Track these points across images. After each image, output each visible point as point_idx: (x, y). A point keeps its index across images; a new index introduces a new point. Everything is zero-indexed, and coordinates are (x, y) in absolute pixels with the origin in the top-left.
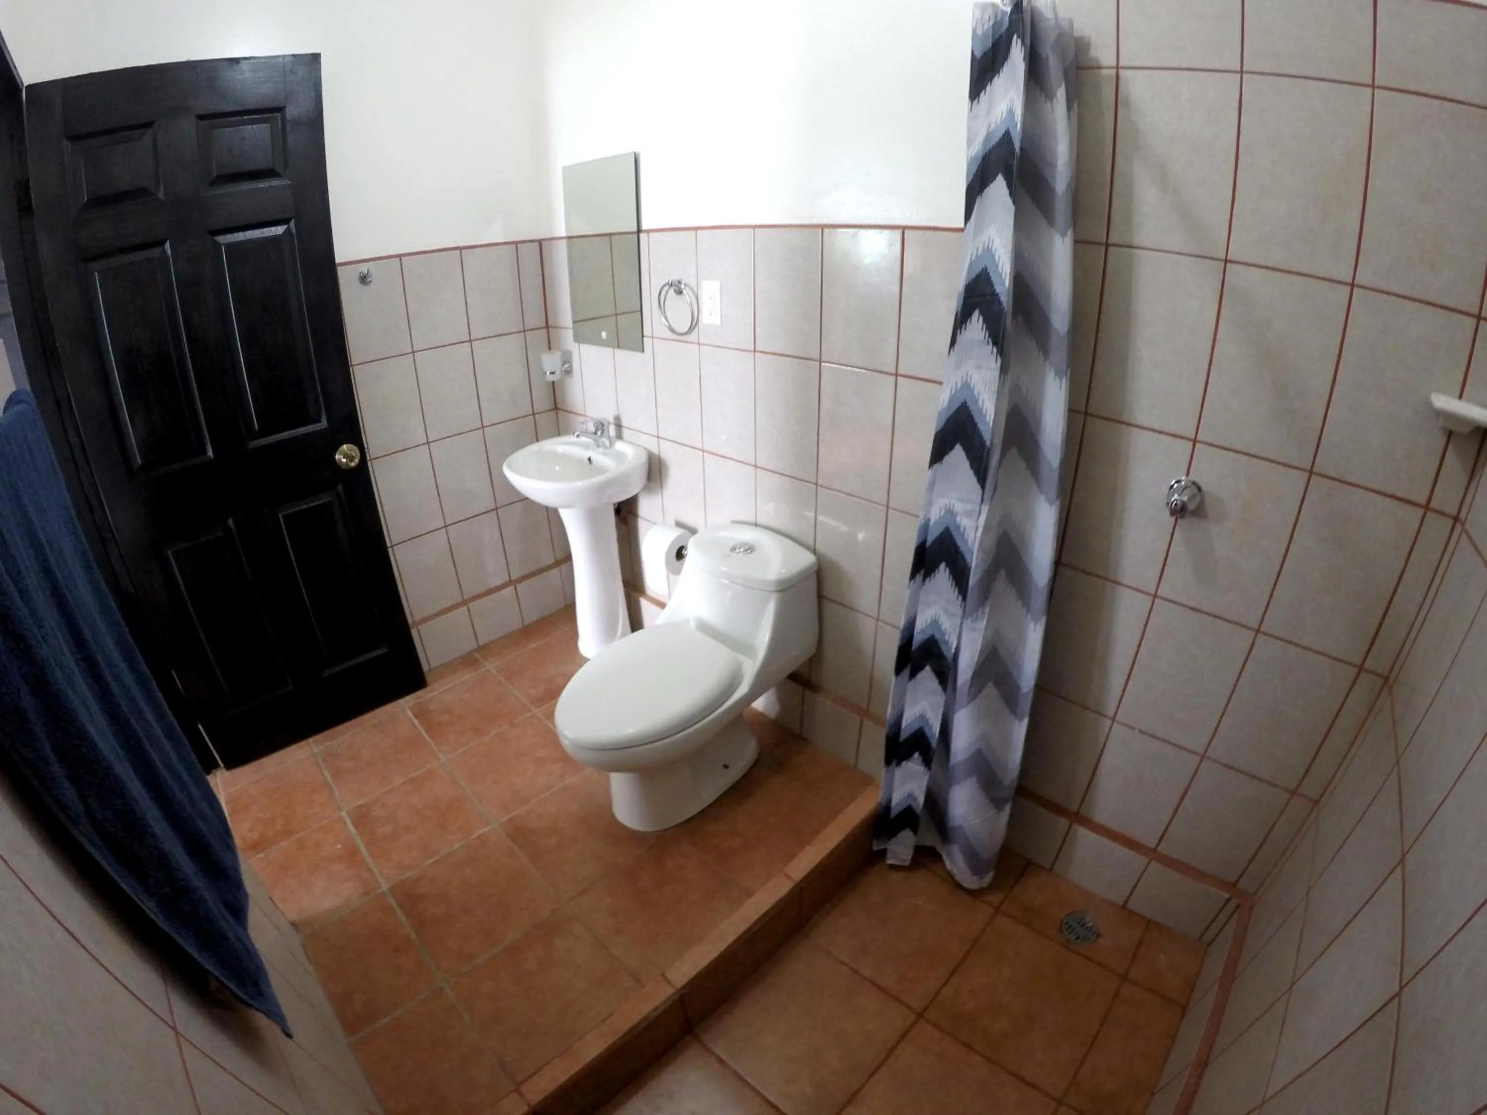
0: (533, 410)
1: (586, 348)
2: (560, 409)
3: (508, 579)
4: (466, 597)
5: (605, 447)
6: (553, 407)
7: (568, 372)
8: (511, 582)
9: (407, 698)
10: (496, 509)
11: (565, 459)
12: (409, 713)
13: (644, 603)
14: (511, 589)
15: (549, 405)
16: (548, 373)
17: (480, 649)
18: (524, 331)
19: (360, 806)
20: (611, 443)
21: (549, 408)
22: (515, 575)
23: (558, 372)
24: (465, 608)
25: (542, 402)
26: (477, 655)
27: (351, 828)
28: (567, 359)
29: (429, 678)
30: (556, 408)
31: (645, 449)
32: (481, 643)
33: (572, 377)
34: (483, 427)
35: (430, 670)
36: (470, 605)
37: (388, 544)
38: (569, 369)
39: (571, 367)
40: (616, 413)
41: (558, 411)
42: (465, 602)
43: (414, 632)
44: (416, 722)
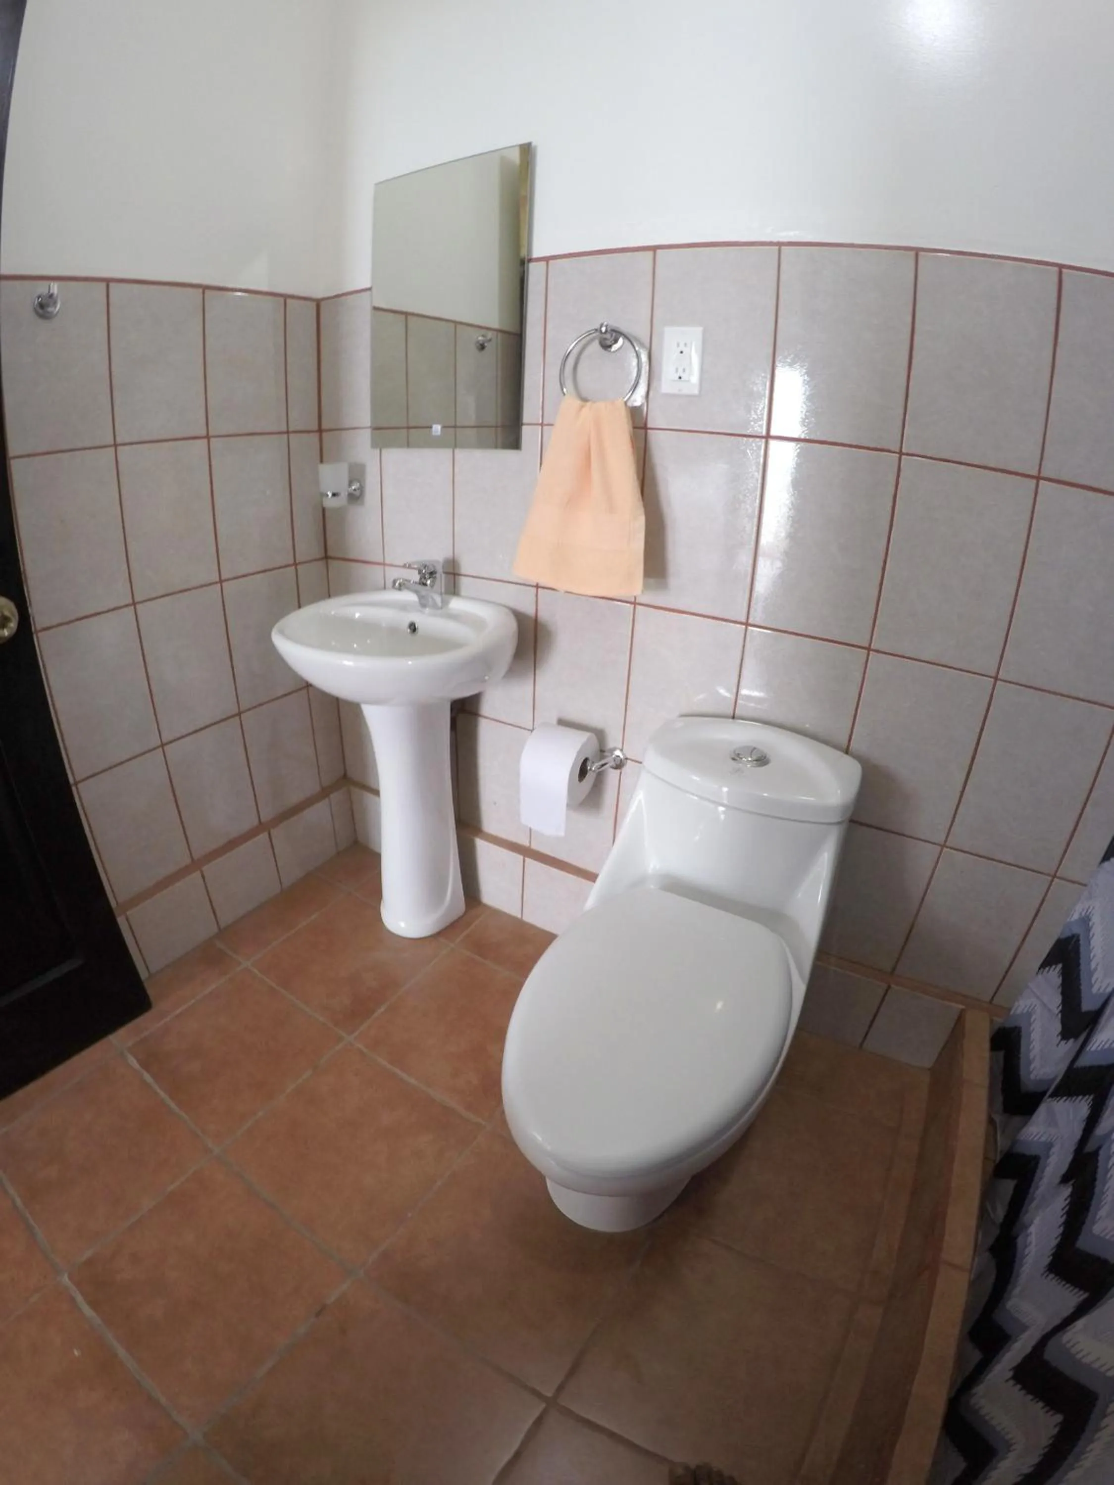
0: (295, 560)
1: (394, 456)
2: (331, 558)
3: (256, 822)
4: (196, 856)
5: (435, 606)
6: (323, 555)
7: (356, 498)
8: (261, 827)
9: (122, 1032)
10: (239, 714)
11: (367, 628)
12: (133, 1061)
13: (482, 846)
14: (263, 836)
15: (318, 552)
16: (330, 495)
17: (222, 933)
18: (288, 432)
19: (89, 1262)
20: (442, 601)
21: (318, 556)
22: (266, 816)
23: (344, 495)
24: (197, 874)
25: (308, 547)
26: (219, 945)
27: (88, 1311)
28: (357, 474)
29: (151, 992)
30: (326, 557)
31: (505, 606)
32: (223, 925)
33: (362, 504)
34: (221, 581)
35: (151, 976)
36: (205, 868)
37: (71, 780)
38: (357, 493)
39: (362, 489)
40: (449, 554)
41: (330, 561)
42: (196, 865)
43: (121, 921)
44: (147, 1077)
